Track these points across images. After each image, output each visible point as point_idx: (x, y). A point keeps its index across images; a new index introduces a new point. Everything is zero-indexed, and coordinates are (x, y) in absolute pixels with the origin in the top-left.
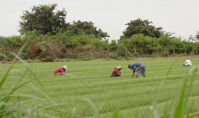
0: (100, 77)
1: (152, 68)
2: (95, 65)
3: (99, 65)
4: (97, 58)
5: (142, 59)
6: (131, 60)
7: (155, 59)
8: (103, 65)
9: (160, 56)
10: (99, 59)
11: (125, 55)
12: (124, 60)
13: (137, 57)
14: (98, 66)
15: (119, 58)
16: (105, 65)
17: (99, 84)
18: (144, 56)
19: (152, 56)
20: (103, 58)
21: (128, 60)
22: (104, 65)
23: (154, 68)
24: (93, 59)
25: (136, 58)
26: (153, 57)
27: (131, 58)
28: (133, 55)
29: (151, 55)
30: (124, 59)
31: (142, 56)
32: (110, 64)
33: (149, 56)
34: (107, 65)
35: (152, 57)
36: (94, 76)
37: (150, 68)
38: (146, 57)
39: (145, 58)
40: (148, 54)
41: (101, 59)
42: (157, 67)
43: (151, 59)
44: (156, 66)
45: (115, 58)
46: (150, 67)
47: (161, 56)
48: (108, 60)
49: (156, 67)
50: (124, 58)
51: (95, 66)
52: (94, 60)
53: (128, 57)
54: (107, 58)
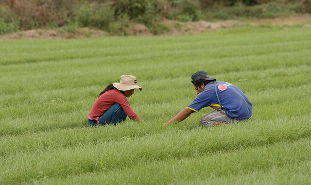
0: (44, 129)
1: (262, 74)
2: (20, 62)
3: (35, 61)
4: (24, 26)
5: (215, 25)
6: (169, 31)
7: (273, 23)
8: (51, 63)
9: (291, 10)
10: (32, 32)
11: (142, 11)
12: (140, 32)
13: (195, 19)
14: (34, 65)
15: (116, 25)
16: (61, 63)
17: (41, 164)
18: (223, 10)
19: (260, 11)
20: (52, 28)
21: (155, 33)
22: (55, 64)
23: (267, 71)
24: (8, 32)
25: (190, 25)
26: (264, 17)
27: (168, 23)
28: (177, 10)
29: (254, 8)
30: (142, 27)
31: (217, 13)
32: (83, 57)
33: (247, 12)
34: (70, 62)
35: (258, 15)
36: (18, 123)
37: (250, 73)
38: (232, 18)
39: (229, 23)
40: (240, 4)
41: (43, 31)
42: (282, 70)
43: (254, 24)
44: (276, 65)
45: (102, 25)
46: (253, 69)
47: (299, 11)
48: (72, 35)
49: (276, 71)
50: (140, 22)
51: (21, 66)
52: (14, 34)
53: (158, 17)
54: (66, 27)
